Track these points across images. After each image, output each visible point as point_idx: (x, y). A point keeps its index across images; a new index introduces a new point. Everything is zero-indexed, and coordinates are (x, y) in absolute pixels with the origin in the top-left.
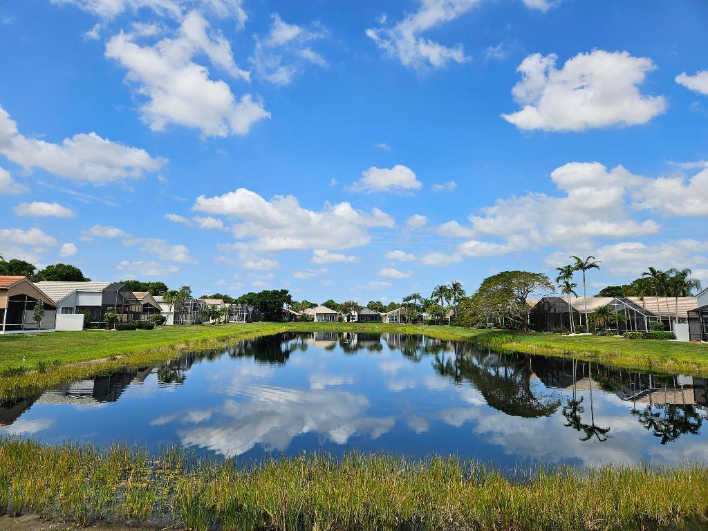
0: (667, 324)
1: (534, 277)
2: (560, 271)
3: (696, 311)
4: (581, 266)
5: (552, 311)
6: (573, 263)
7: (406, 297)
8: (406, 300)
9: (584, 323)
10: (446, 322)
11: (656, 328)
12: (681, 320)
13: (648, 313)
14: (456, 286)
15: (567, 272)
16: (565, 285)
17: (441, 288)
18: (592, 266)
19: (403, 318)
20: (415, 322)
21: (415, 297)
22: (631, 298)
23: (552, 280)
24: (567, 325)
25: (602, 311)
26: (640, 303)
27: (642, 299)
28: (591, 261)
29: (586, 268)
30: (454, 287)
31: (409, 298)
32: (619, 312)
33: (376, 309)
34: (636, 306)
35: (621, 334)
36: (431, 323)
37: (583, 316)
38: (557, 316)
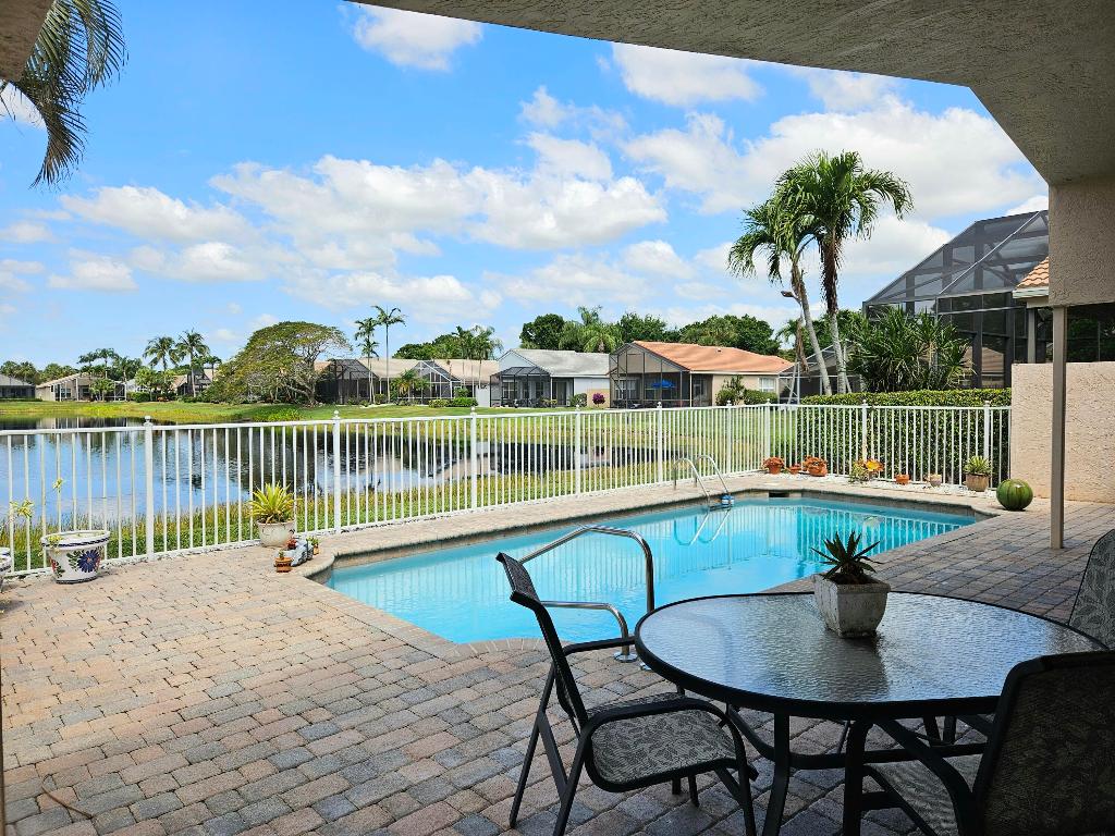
0: (470, 390)
1: (325, 332)
2: (359, 325)
3: (498, 375)
4: (386, 321)
5: (347, 377)
6: (375, 315)
7: (85, 354)
8: (83, 360)
9: (385, 392)
10: (170, 397)
11: (462, 394)
12: (483, 385)
13: (454, 379)
14: (193, 340)
15: (369, 327)
16: (365, 343)
17: (162, 341)
18: (397, 320)
19: (86, 393)
20: (109, 397)
21: (104, 354)
22: (438, 362)
23: (349, 336)
24: (364, 394)
25: (408, 377)
26: (446, 368)
27: (448, 363)
28: (396, 315)
29: (390, 323)
30: (191, 341)
31: (94, 357)
32: (424, 377)
33: (20, 377)
34: (441, 370)
35: (426, 402)
36: (143, 398)
37: (384, 382)
38: (352, 382)
